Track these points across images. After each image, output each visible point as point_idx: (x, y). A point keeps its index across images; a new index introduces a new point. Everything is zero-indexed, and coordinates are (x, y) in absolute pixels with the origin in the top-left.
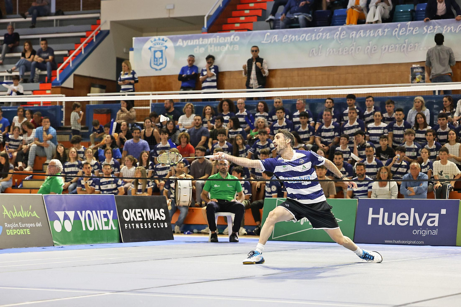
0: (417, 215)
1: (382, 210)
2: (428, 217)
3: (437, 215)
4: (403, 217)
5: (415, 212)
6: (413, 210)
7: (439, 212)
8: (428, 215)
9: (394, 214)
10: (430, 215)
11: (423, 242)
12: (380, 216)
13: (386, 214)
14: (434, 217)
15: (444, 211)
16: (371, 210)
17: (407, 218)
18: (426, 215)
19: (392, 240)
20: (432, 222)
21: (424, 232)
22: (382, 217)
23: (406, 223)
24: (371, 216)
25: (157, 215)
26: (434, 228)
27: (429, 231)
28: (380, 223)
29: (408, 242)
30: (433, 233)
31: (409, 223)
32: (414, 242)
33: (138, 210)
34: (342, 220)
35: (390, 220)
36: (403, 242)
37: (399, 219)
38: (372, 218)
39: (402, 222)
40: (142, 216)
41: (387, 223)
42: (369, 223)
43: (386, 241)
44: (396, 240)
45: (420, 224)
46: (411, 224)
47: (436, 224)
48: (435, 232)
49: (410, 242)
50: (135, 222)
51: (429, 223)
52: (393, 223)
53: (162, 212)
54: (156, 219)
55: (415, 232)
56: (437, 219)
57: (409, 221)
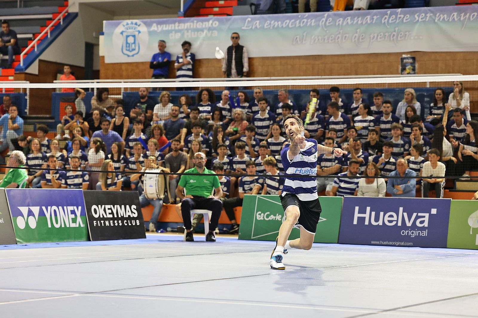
0: (405, 214)
1: (368, 209)
2: (417, 217)
3: (427, 215)
4: (391, 216)
5: (404, 211)
6: (401, 209)
7: (429, 212)
8: (417, 214)
9: (382, 214)
10: (420, 214)
11: (411, 244)
12: (367, 216)
13: (373, 213)
14: (424, 217)
15: (434, 211)
16: (357, 208)
17: (395, 218)
18: (415, 215)
19: (379, 241)
20: (422, 222)
21: (413, 233)
22: (369, 216)
23: (394, 223)
24: (357, 215)
25: (129, 212)
26: (423, 228)
27: (418, 232)
28: (367, 223)
29: (396, 243)
30: (423, 234)
31: (397, 223)
32: (403, 244)
33: (107, 207)
34: (325, 219)
35: (377, 219)
36: (391, 243)
37: (387, 218)
38: (358, 217)
39: (390, 221)
40: (112, 213)
41: (374, 223)
42: (355, 222)
43: (373, 242)
44: (384, 241)
45: (409, 224)
46: (400, 224)
47: (426, 224)
48: (425, 233)
49: (398, 244)
50: (104, 219)
51: (418, 224)
52: (380, 223)
53: (134, 209)
54: (127, 216)
55: (403, 233)
56: (426, 219)
57: (397, 221)
